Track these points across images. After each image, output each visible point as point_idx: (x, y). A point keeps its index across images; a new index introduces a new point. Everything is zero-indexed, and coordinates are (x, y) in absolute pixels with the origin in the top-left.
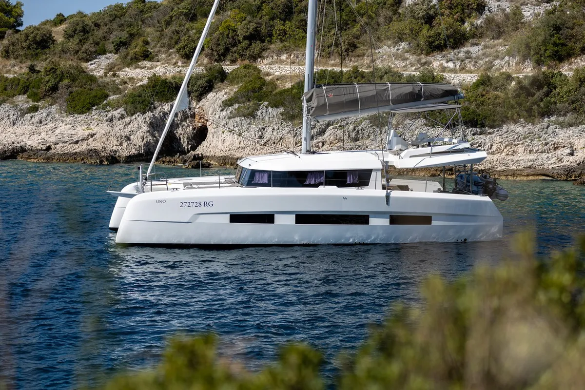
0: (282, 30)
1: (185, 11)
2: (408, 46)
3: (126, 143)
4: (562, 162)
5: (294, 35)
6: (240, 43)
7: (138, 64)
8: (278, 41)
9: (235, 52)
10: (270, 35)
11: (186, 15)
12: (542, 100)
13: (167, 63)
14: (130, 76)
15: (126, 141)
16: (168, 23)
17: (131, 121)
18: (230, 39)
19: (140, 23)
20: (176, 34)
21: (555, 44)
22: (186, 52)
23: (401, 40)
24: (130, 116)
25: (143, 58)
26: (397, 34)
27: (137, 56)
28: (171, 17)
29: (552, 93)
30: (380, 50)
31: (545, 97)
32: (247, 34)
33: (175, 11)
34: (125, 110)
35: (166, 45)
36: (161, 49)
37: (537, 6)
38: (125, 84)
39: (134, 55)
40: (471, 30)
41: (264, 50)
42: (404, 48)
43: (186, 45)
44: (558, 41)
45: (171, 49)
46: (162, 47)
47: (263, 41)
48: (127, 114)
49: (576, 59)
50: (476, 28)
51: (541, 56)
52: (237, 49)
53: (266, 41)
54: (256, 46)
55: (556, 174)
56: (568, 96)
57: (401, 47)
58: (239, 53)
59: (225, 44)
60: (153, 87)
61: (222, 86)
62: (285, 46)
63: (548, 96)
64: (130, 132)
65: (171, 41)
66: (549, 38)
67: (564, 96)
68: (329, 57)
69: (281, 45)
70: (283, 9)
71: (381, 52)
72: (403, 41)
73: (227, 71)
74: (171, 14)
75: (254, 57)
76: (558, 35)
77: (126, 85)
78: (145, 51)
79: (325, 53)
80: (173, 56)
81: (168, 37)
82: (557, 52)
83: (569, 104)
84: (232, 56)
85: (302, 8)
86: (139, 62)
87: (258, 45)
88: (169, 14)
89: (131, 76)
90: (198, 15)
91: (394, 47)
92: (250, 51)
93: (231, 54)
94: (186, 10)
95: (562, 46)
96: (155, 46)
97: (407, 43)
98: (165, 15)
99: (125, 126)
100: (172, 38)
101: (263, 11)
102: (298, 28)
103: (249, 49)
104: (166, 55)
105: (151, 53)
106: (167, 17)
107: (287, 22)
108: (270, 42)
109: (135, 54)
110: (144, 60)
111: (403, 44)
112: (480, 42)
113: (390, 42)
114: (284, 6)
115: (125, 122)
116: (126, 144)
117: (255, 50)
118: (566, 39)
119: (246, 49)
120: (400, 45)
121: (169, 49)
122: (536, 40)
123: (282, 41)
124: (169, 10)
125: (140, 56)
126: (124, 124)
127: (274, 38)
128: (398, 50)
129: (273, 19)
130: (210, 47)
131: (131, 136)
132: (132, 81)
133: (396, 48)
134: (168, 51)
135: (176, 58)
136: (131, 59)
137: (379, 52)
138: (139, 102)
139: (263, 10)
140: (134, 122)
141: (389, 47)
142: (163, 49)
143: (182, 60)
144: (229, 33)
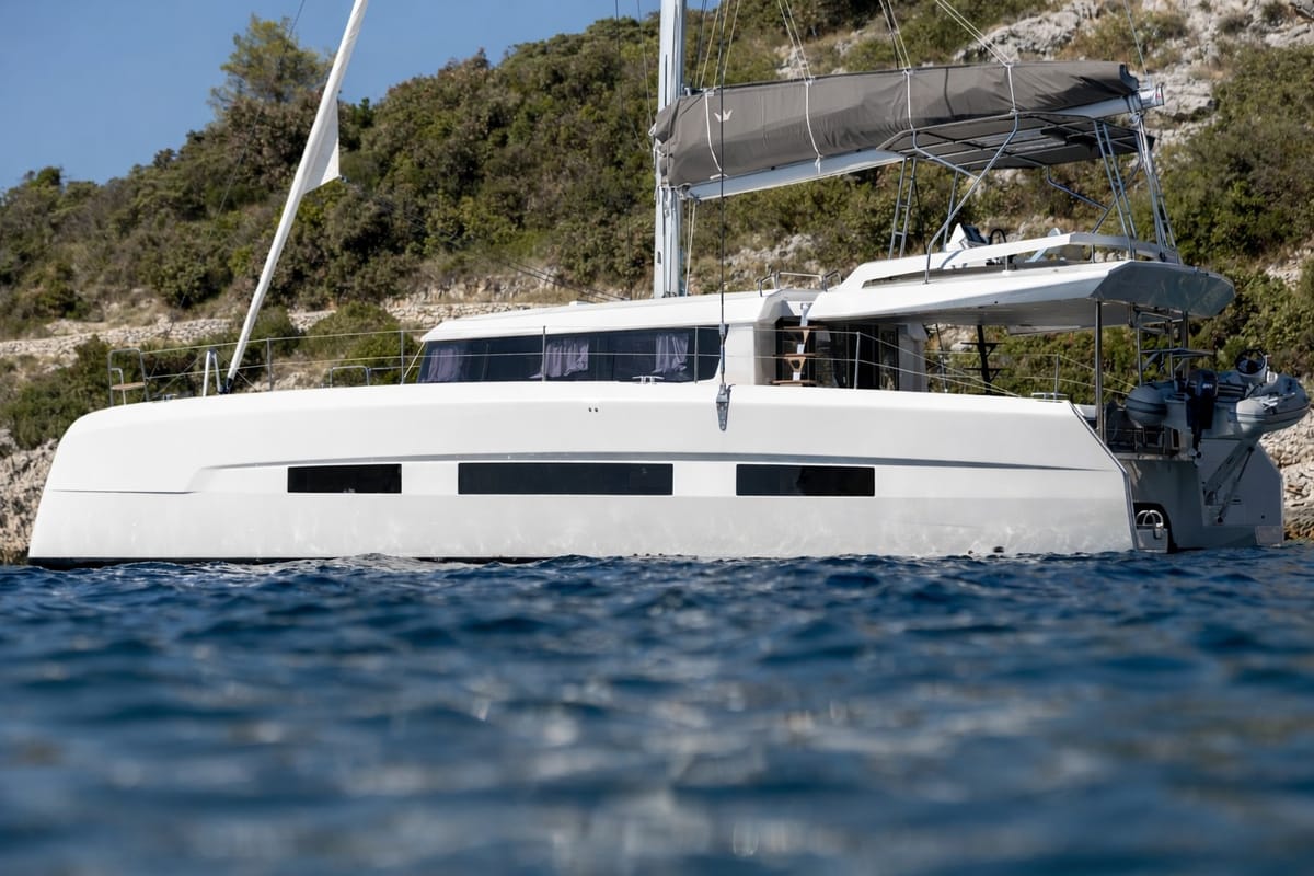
0: (451, 218)
1: (173, 194)
2: (810, 244)
3: (17, 518)
4: (1303, 497)
5: (486, 233)
6: (333, 255)
7: (45, 329)
8: (442, 252)
9: (320, 283)
10: (419, 233)
11: (177, 205)
12: (1220, 343)
13: (128, 322)
14: (23, 352)
15: (16, 513)
16: (126, 226)
17: (31, 461)
18: (306, 246)
19: (47, 231)
20: (150, 246)
21: (1239, 209)
22: (179, 287)
23: (789, 228)
24: (27, 450)
25: (59, 312)
26: (778, 215)
27: (41, 307)
28: (135, 212)
29: (1249, 323)
30: (731, 258)
31: (1228, 336)
32: (356, 232)
33: (145, 196)
34: (11, 434)
35: (123, 276)
36: (109, 287)
37: (1167, 129)
38: (9, 371)
39: (34, 304)
40: (985, 195)
41: (402, 274)
42: (798, 250)
43: (182, 269)
44: (1245, 201)
45: (136, 286)
46: (111, 283)
47: (398, 251)
48: (17, 444)
49: (1297, 248)
50: (1001, 189)
51: (1198, 245)
52: (327, 274)
53: (407, 251)
54: (381, 266)
55: (1291, 526)
56: (1297, 330)
57: (791, 248)
58: (332, 285)
59: (292, 259)
60: (90, 371)
61: (289, 364)
62: (461, 261)
63: (1236, 331)
64: (27, 491)
65: (136, 267)
66: (1218, 191)
67: (1287, 330)
68: (589, 285)
69: (452, 259)
70: (452, 166)
71: (735, 262)
72: (797, 232)
73: (300, 327)
74: (134, 202)
75: (372, 293)
76: (1243, 183)
77: (13, 373)
78: (64, 292)
79: (575, 273)
80: (143, 304)
81: (128, 256)
82: (1243, 228)
83: (1300, 349)
84: (312, 294)
85: (505, 162)
86: (48, 322)
87: (386, 262)
88: (128, 203)
89: (27, 353)
90: (208, 206)
91: (772, 248)
92: (363, 277)
93: (308, 287)
94: (177, 191)
95: (1257, 214)
96: (92, 281)
97: (809, 237)
98: (116, 206)
99: (12, 477)
100: (139, 259)
101: (396, 173)
102: (495, 212)
103: (359, 273)
104: (123, 303)
105: (80, 299)
106: (124, 212)
107: (464, 198)
108: (421, 255)
109: (37, 299)
110: (63, 316)
111: (796, 239)
112: (1016, 225)
113: (757, 238)
114: (455, 158)
115: (13, 464)
116: (17, 521)
117: (378, 273)
118: (1267, 193)
119: (352, 273)
120: (787, 244)
121: (131, 286)
122: (1181, 200)
123: (449, 247)
124: (128, 192)
125: (51, 307)
126: (11, 471)
127: (430, 241)
128: (784, 254)
129: (424, 191)
130: (250, 271)
131: (30, 501)
132: (31, 363)
133: (777, 251)
134: (127, 292)
135: (153, 307)
136: (25, 316)
137: (730, 265)
138: (53, 411)
139: (396, 170)
140: (39, 465)
141: (756, 249)
142: (114, 289)
143: (169, 311)
144: (302, 232)
